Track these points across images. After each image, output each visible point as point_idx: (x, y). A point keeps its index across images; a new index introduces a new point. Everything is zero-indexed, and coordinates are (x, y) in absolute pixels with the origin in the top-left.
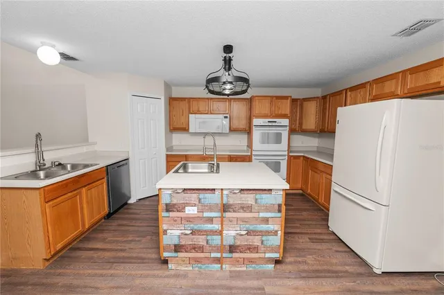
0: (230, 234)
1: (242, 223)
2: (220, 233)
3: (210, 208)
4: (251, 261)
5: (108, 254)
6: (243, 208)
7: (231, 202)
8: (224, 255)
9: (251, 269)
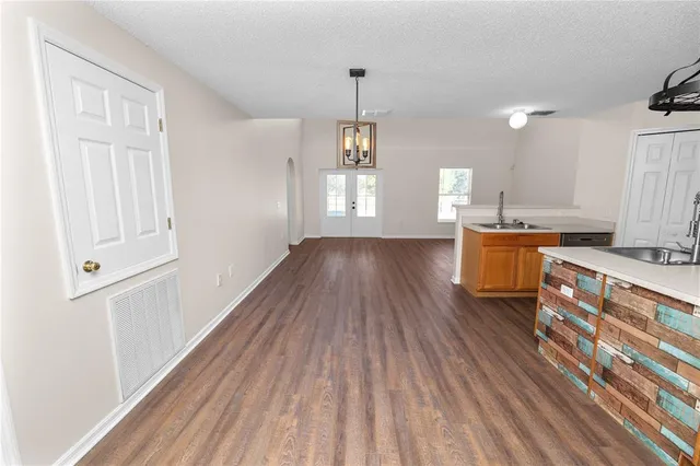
0: (608, 349)
1: (626, 342)
2: (594, 340)
3: (589, 298)
4: (632, 417)
5: (518, 316)
6: (632, 317)
7: (615, 300)
8: (595, 377)
9: (631, 431)
